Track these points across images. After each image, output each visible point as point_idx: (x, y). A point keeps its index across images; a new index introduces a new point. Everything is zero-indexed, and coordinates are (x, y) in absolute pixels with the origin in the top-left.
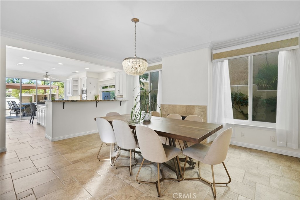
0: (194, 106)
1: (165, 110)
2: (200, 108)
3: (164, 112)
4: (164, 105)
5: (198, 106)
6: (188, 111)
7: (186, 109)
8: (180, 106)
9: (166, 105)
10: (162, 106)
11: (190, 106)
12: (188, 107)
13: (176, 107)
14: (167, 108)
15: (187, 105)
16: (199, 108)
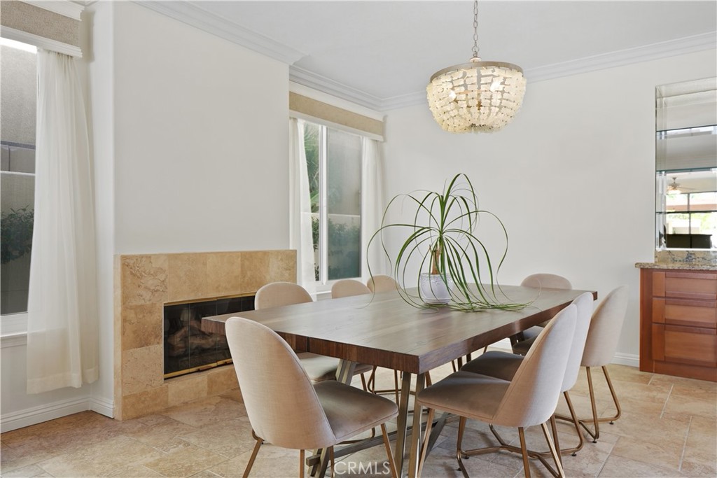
0: (265, 253)
1: (150, 282)
2: (282, 260)
3: (147, 295)
4: (142, 257)
5: (278, 252)
6: (249, 274)
7: (242, 266)
8: (221, 255)
9: (158, 256)
10: (131, 262)
11: (256, 252)
12: (248, 257)
13: (205, 264)
14: (161, 270)
15: (246, 252)
16: (280, 257)
